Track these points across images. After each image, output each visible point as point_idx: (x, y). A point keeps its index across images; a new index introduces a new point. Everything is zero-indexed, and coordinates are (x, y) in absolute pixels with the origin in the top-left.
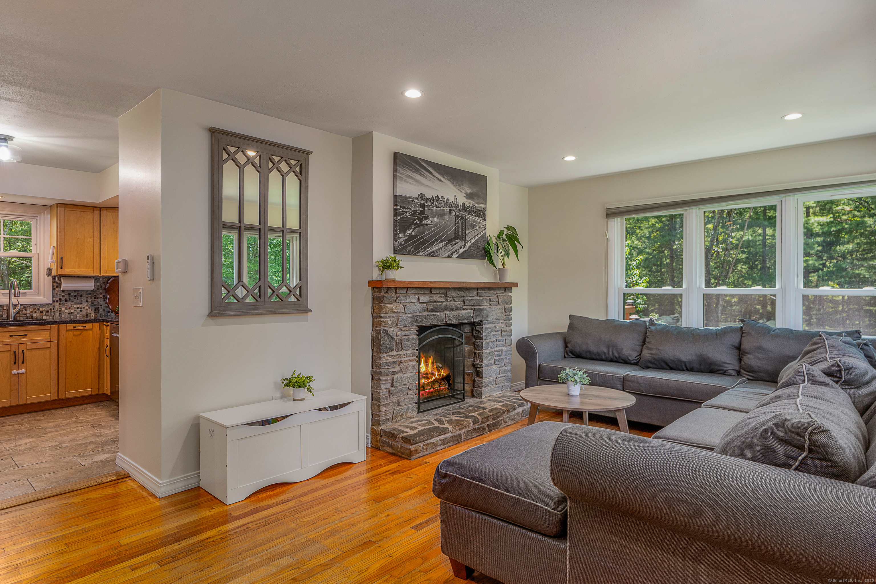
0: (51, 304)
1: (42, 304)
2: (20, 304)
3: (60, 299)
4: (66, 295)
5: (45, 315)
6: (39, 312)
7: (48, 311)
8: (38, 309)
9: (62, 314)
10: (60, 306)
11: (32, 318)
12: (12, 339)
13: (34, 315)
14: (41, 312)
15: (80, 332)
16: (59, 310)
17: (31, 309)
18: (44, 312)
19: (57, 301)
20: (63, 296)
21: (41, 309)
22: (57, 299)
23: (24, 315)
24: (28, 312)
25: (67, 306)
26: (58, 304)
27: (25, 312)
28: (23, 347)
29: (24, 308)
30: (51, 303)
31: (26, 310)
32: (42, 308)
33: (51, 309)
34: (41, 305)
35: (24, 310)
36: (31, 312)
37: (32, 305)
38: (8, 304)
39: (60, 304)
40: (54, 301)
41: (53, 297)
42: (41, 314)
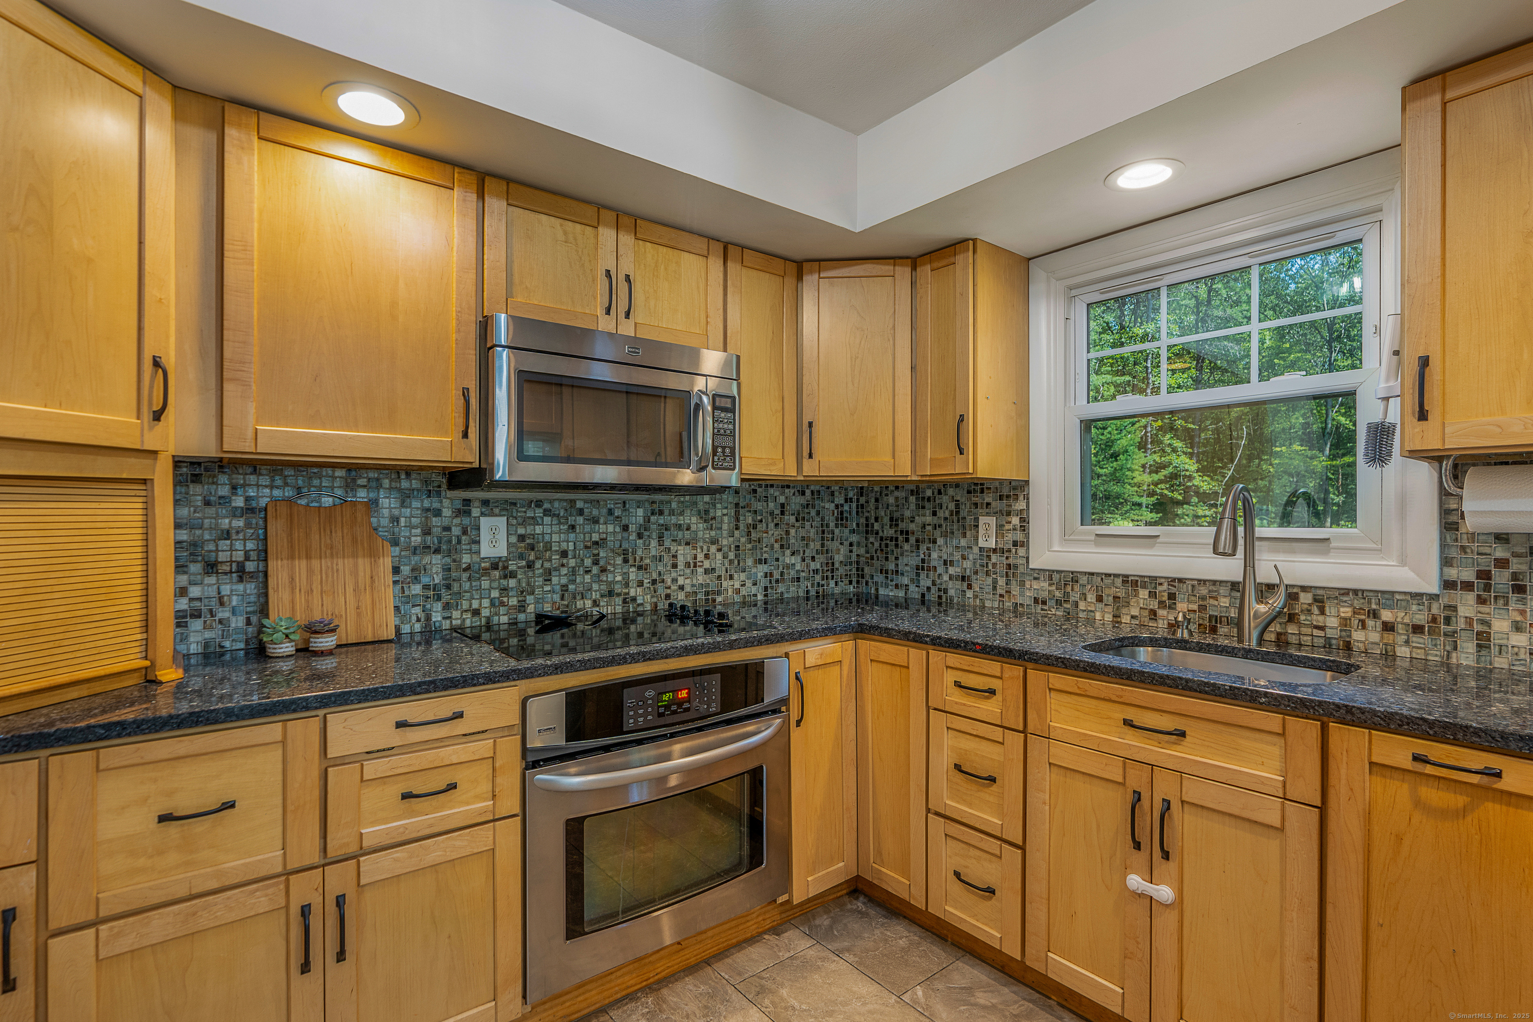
0: (1434, 597)
1: (1393, 593)
2: (1286, 582)
3: (1483, 575)
4: (1515, 555)
5: (1407, 642)
6: (1379, 624)
7: (1417, 629)
8: (1375, 615)
9: (1494, 650)
10: (1484, 609)
11: (1348, 647)
12: (1133, 742)
13: (1358, 636)
14: (1388, 627)
15: (1459, 800)
16: (1477, 627)
17: (1346, 611)
18: (1400, 628)
19: (1468, 586)
20: (1502, 564)
21: (1386, 615)
22: (1468, 575)
23: (1316, 632)
24: (1332, 622)
25: (1523, 613)
26: (1471, 597)
27: (1319, 620)
28: (1165, 788)
29: (1316, 600)
30: (1434, 589)
31: (1322, 612)
32: (1390, 607)
33: (1434, 620)
34: (1388, 597)
35: (1316, 611)
36: (1345, 622)
37: (1346, 592)
38: (1241, 580)
39: (1481, 601)
40: (1448, 585)
41: (1446, 562)
42: (1389, 637)
